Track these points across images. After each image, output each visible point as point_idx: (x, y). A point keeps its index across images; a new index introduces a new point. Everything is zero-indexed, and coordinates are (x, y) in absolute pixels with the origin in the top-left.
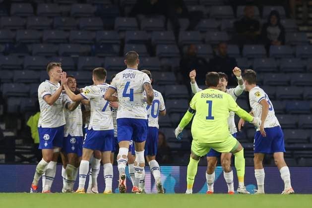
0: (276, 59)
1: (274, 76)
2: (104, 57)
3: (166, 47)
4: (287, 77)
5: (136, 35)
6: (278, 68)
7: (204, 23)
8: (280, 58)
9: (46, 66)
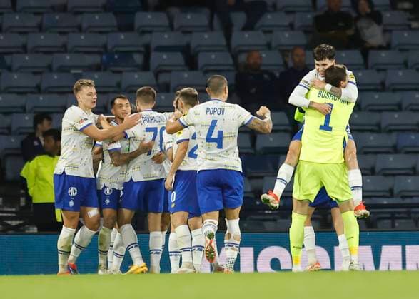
0: (379, 70)
1: (377, 97)
2: (120, 72)
3: (213, 56)
4: (397, 97)
5: (167, 38)
6: (383, 84)
7: (269, 18)
8: (384, 70)
9: (73, 87)
